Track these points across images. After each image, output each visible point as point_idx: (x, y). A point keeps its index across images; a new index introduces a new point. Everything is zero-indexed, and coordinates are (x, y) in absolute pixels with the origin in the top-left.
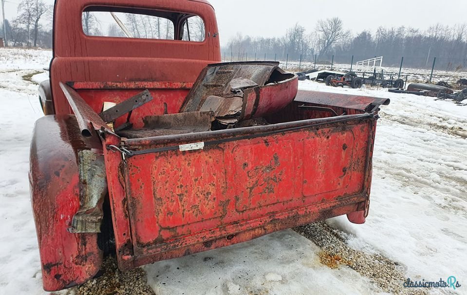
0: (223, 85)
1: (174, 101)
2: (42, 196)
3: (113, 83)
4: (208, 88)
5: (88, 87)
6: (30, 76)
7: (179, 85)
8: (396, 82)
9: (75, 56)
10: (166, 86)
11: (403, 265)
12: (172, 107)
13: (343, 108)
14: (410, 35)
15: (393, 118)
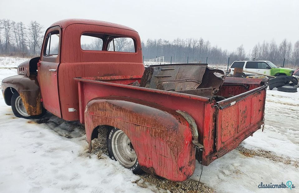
0: (172, 76)
2: (177, 133)
7: (130, 77)
9: (77, 62)
11: (272, 152)
13: (247, 84)
14: (165, 44)
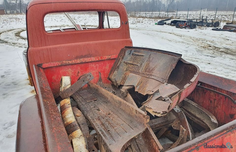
0: (139, 65)
1: (104, 67)
3: (66, 61)
4: (127, 65)
5: (51, 66)
6: (19, 33)
7: (107, 57)
8: (215, 23)
9: (42, 46)
10: (98, 59)
12: (103, 71)
15: (221, 50)
